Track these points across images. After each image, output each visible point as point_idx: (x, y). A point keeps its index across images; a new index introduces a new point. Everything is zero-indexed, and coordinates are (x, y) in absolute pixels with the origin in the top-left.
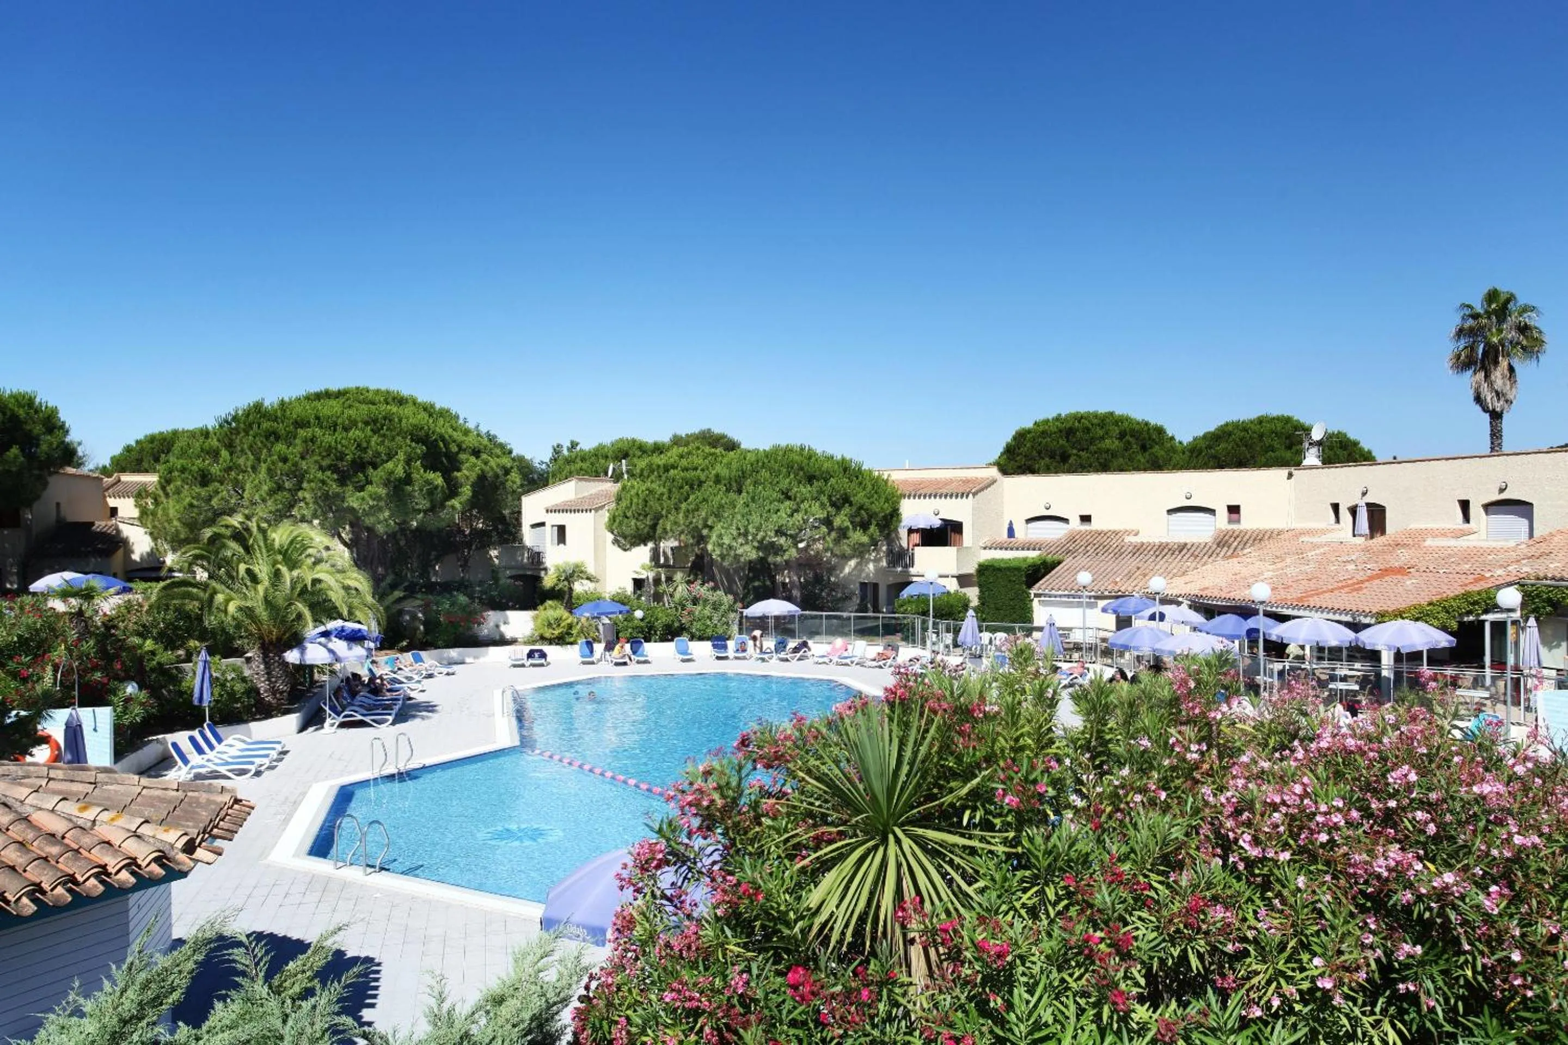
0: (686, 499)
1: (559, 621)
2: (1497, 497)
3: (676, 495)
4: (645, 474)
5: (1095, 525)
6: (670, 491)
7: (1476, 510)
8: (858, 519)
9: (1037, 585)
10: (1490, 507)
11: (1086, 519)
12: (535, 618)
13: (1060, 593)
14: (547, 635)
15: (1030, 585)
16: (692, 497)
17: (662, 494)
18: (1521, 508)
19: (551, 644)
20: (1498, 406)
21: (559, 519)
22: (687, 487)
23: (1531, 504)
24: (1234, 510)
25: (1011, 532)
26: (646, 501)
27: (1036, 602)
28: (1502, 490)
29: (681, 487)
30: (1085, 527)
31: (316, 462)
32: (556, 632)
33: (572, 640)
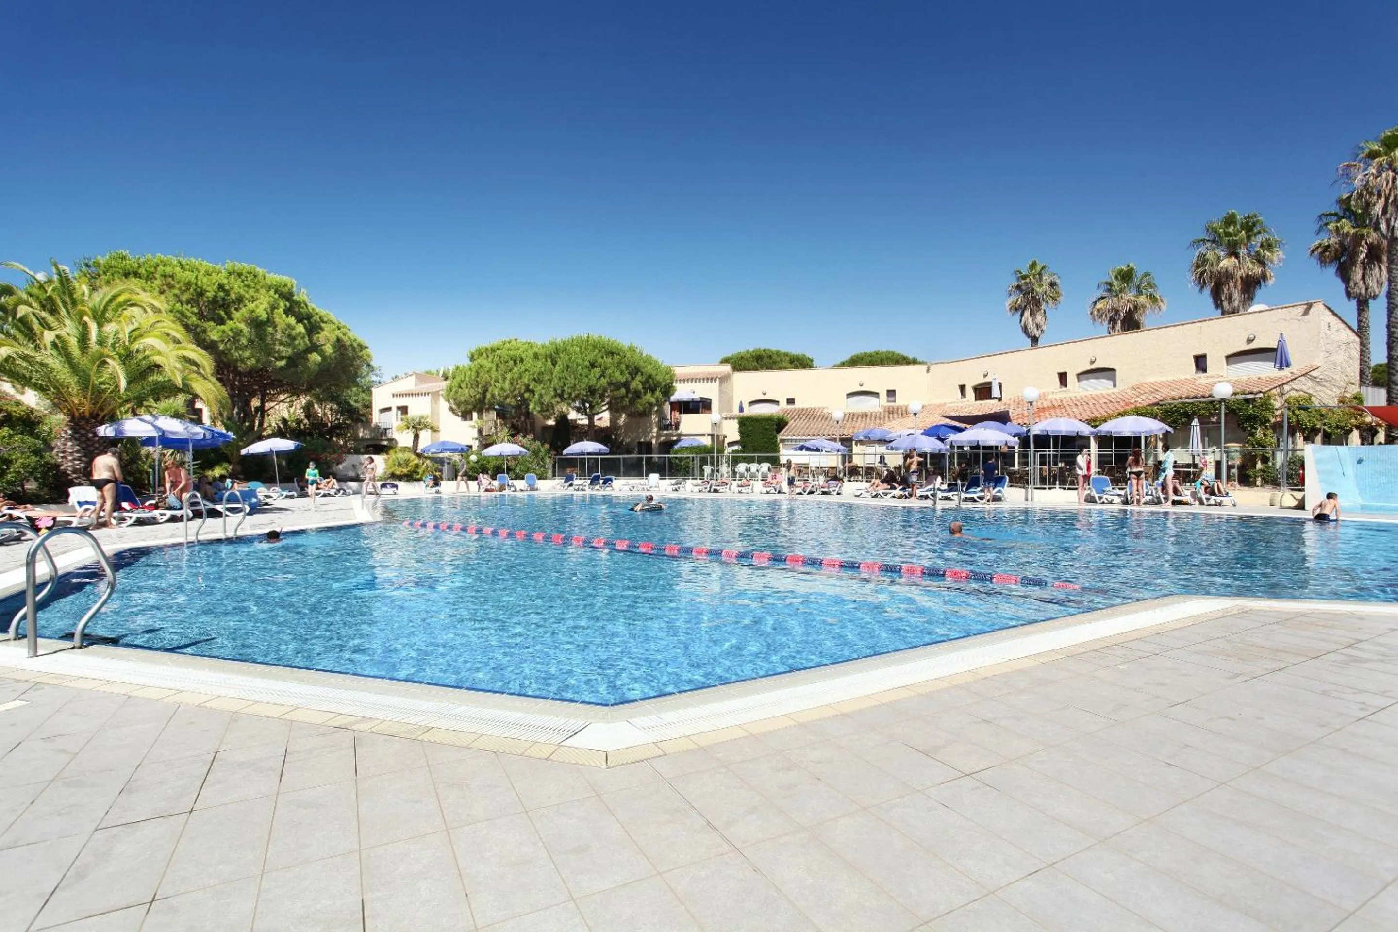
0: (510, 371)
1: (407, 462)
2: (1089, 367)
3: (502, 367)
4: (475, 357)
5: (798, 405)
6: (497, 365)
7: (1071, 379)
8: (647, 386)
9: (783, 432)
10: (1082, 375)
11: (791, 401)
12: (386, 461)
13: (799, 438)
14: (398, 473)
15: (779, 431)
16: (516, 369)
17: (491, 369)
18: (1108, 372)
19: (400, 480)
20: (1037, 333)
21: (402, 402)
22: (511, 362)
23: (1113, 370)
24: (891, 393)
25: (741, 409)
26: (478, 373)
27: (781, 445)
28: (1092, 362)
29: (507, 362)
30: (790, 407)
31: (176, 295)
32: (405, 470)
33: (419, 477)
